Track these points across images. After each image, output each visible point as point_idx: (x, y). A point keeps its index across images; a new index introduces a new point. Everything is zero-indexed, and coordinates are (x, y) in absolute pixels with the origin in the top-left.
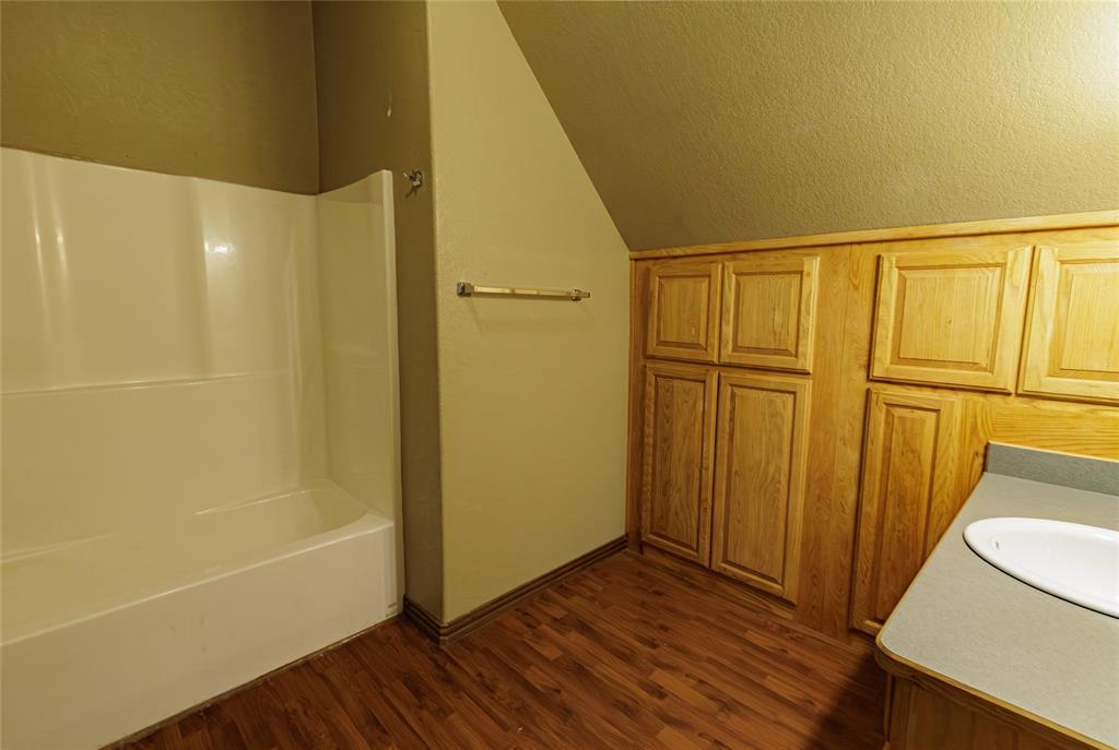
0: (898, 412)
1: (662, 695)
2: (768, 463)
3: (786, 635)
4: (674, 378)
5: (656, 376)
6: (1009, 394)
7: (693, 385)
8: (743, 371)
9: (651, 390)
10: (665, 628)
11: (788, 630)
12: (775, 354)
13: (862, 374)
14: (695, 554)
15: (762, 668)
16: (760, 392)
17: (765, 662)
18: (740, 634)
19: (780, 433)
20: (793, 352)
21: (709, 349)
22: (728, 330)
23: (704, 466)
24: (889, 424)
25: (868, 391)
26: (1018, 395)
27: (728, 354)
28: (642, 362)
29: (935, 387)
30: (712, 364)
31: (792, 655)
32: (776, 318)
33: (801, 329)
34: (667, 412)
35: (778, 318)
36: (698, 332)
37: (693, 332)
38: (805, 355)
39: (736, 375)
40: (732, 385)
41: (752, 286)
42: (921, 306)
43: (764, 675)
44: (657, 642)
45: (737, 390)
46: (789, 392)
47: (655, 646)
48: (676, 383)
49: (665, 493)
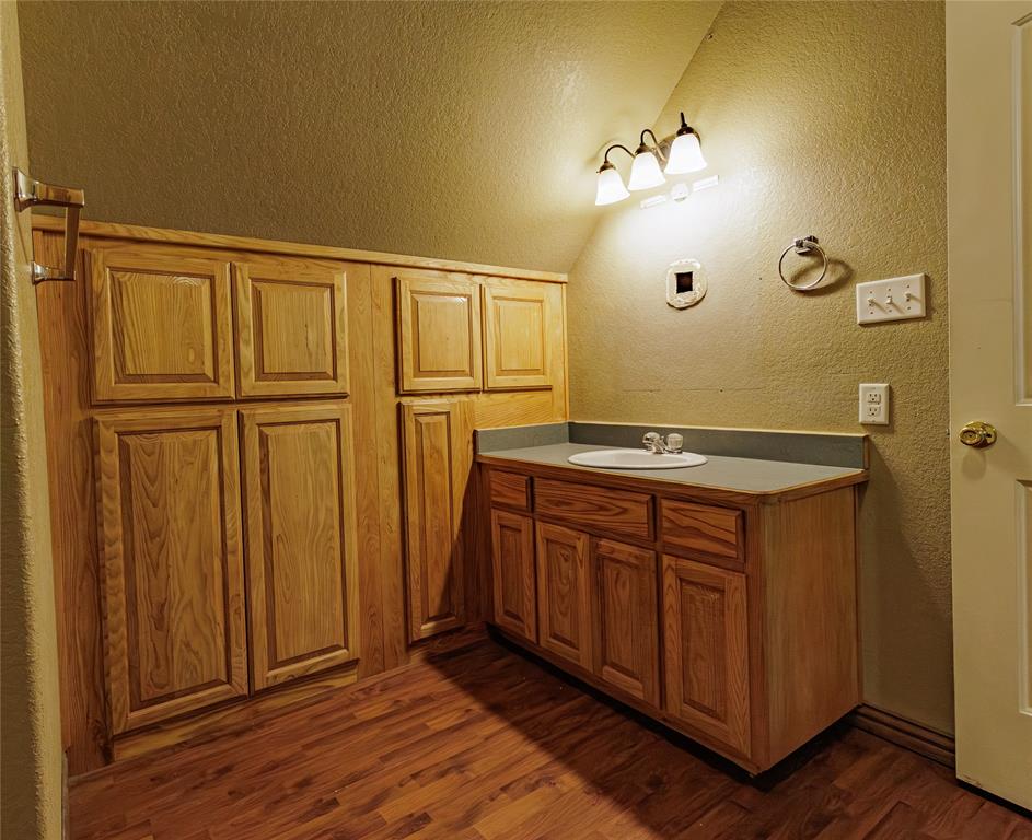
0: (424, 420)
1: (425, 818)
2: (317, 509)
3: (374, 693)
4: (160, 431)
5: (120, 434)
6: (479, 392)
7: (199, 435)
8: (274, 404)
9: (110, 460)
10: (305, 783)
11: (371, 689)
12: (311, 378)
13: (392, 390)
14: (227, 686)
15: (414, 723)
16: (298, 426)
17: (407, 719)
18: (352, 723)
19: (328, 469)
20: (331, 374)
21: (221, 380)
22: (248, 353)
23: (229, 548)
24: (419, 432)
25: (399, 406)
26: (484, 391)
27: (251, 385)
28: (78, 416)
29: (441, 394)
30: (226, 401)
31: (406, 699)
32: (310, 338)
33: (338, 348)
34: (152, 489)
35: (312, 336)
36: (200, 356)
37: (192, 357)
38: (344, 376)
39: (264, 412)
40: (259, 425)
41: (274, 297)
42: (429, 325)
43: (424, 727)
44: (326, 798)
45: (266, 430)
46: (331, 420)
47: (334, 803)
48: (167, 438)
49: (160, 622)
